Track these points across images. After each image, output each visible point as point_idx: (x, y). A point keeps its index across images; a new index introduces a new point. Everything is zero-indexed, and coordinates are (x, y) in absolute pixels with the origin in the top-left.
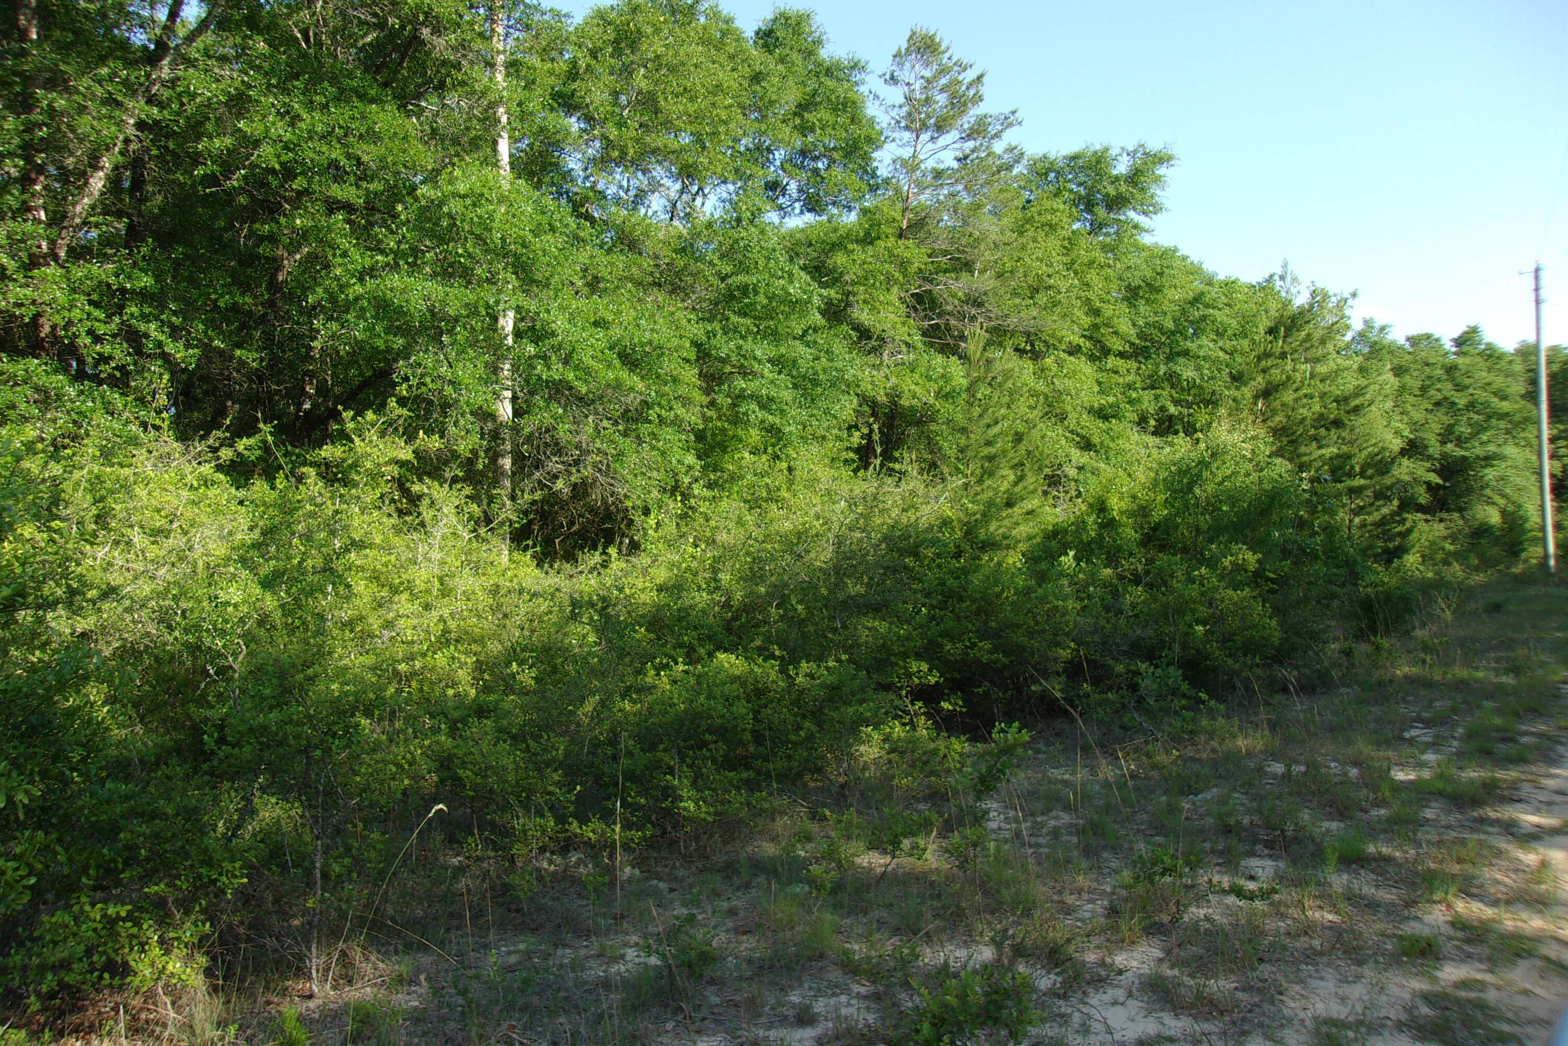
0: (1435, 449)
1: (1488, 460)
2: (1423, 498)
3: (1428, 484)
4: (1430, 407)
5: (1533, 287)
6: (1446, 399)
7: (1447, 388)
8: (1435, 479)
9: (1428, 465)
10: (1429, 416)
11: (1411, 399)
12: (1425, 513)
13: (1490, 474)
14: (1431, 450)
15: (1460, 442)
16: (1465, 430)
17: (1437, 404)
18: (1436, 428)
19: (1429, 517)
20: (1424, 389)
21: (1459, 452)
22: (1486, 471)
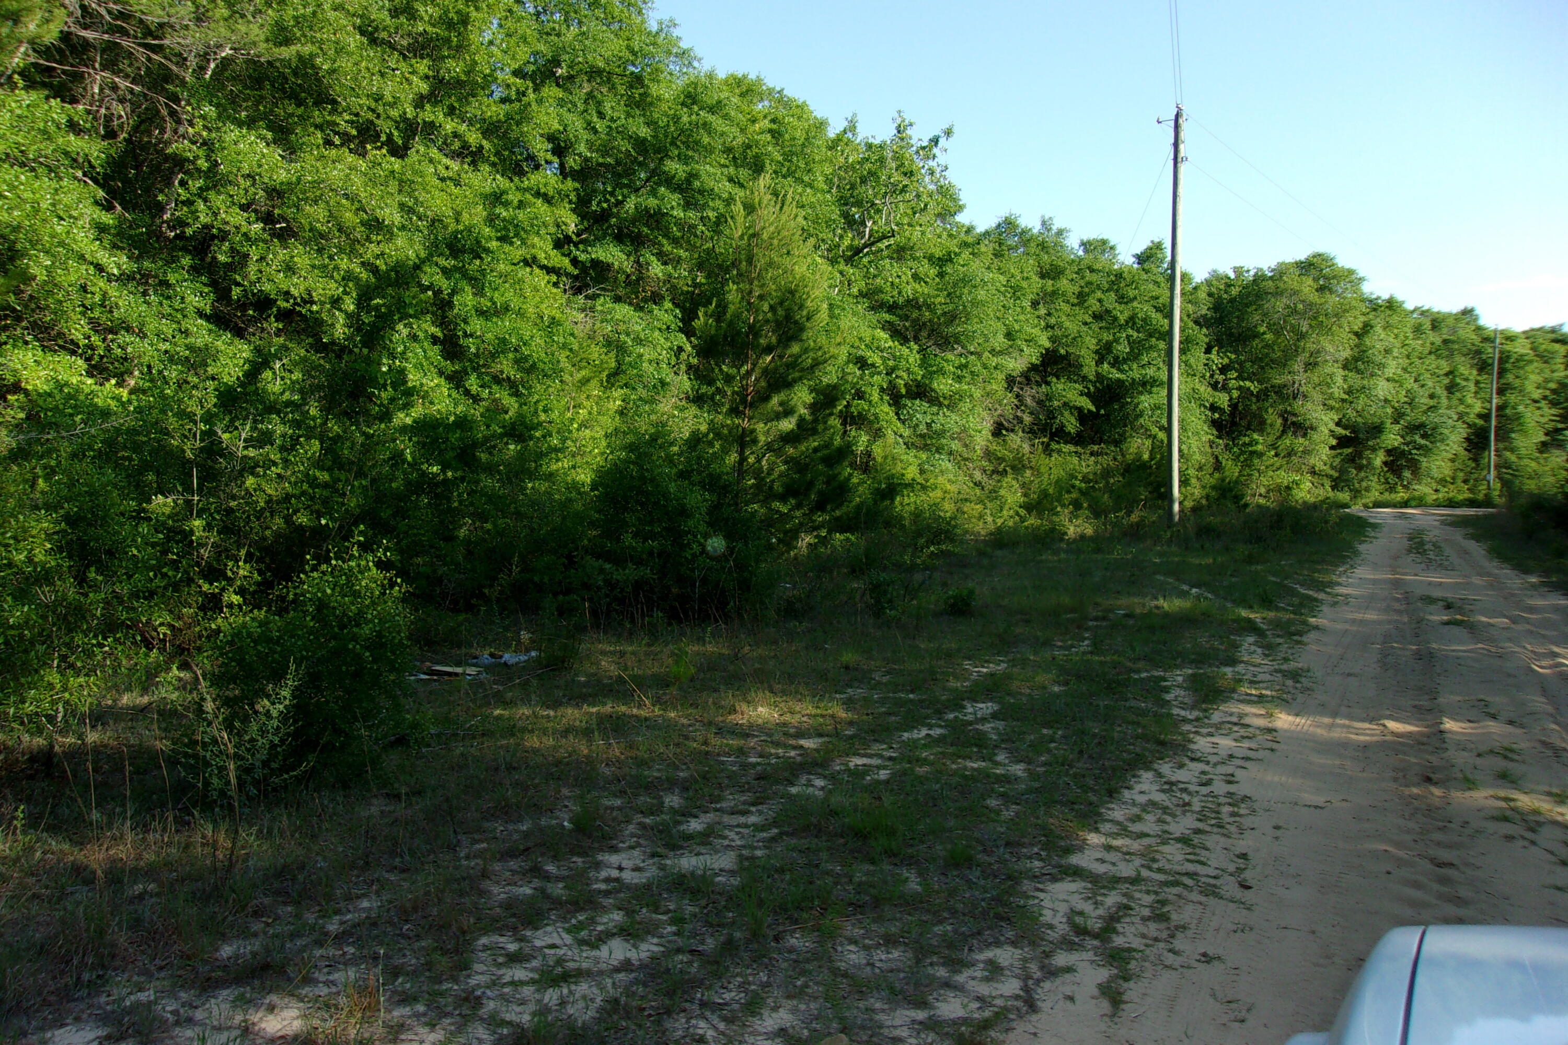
0: (1090, 368)
1: (1147, 385)
2: (1072, 424)
3: (1080, 409)
4: (1089, 320)
5: (1172, 141)
6: (1108, 311)
7: (1110, 300)
8: (1087, 404)
9: (1079, 387)
10: (1085, 329)
11: (1066, 307)
12: (1076, 444)
13: (1145, 401)
14: (1085, 370)
15: (1116, 363)
16: (1123, 348)
17: (1097, 317)
18: (1091, 343)
19: (1079, 449)
20: (1082, 297)
21: (1116, 375)
22: (1142, 398)
